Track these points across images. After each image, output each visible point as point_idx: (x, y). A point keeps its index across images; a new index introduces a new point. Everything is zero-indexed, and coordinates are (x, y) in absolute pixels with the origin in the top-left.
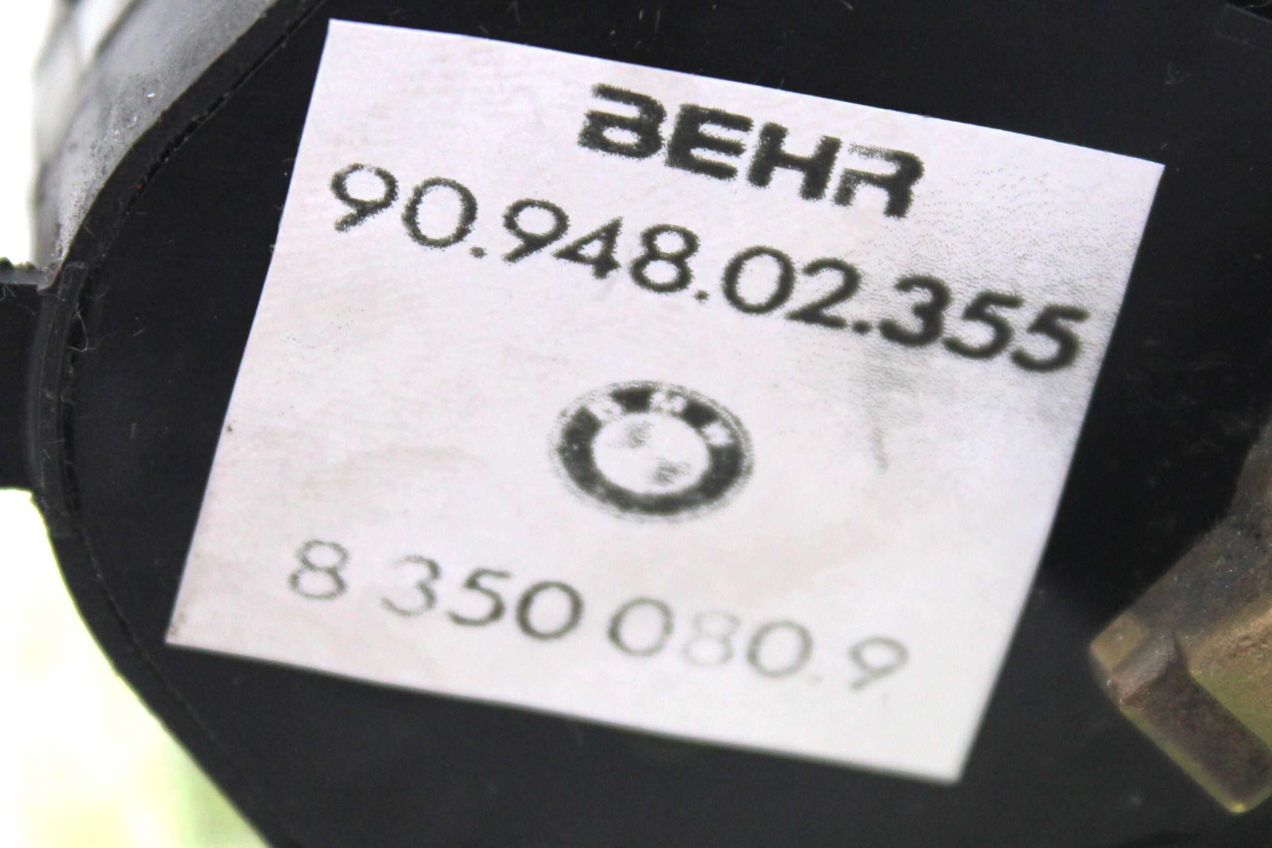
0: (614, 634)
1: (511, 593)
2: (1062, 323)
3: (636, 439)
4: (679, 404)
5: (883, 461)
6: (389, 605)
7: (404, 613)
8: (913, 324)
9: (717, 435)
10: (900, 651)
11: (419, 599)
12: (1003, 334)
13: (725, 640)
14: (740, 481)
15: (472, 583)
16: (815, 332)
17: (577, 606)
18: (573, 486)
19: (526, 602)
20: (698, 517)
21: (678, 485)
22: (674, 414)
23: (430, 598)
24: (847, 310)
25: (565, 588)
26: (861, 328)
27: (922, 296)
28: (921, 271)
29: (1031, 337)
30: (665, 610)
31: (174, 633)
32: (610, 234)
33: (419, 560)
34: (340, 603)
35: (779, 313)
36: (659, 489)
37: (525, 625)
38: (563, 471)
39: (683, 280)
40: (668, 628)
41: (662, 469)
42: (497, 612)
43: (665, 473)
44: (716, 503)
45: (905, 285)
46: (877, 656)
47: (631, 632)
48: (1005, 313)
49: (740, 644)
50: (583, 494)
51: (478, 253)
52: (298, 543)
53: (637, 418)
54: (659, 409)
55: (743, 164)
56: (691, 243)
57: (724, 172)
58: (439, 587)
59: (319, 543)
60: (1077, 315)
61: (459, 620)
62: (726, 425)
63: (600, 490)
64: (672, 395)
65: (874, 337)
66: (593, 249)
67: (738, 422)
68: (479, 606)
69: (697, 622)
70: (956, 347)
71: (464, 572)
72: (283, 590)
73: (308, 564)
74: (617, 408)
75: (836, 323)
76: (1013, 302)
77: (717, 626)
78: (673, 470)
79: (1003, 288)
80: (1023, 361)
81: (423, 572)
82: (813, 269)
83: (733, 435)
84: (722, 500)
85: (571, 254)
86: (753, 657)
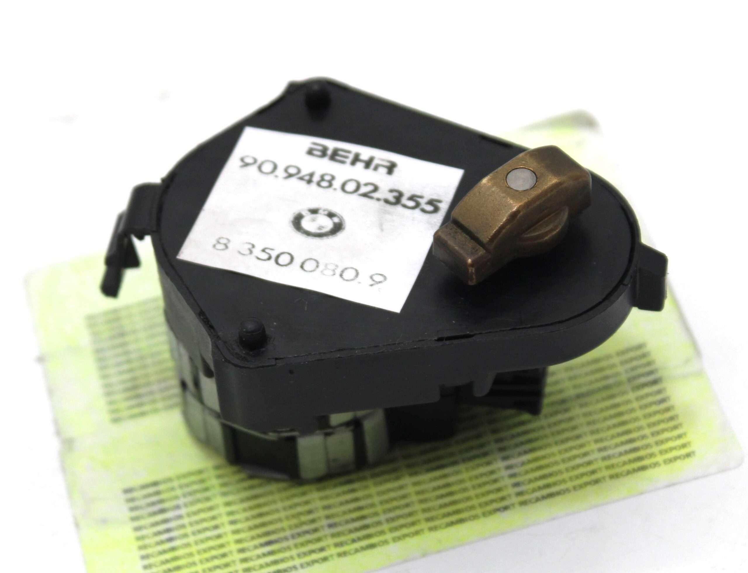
0: (302, 267)
1: (274, 254)
2: (435, 203)
3: (313, 220)
4: (326, 213)
5: (382, 230)
6: (240, 252)
7: (244, 255)
8: (392, 200)
9: (336, 220)
10: (385, 278)
11: (248, 252)
12: (418, 205)
13: (334, 271)
14: (341, 230)
15: (263, 251)
16: (365, 200)
17: (292, 259)
18: (295, 230)
19: (278, 257)
20: (328, 238)
21: (324, 231)
22: (325, 215)
23: (251, 252)
24: (376, 195)
25: (289, 254)
26: (378, 200)
27: (395, 194)
28: (396, 188)
29: (426, 205)
30: (317, 262)
31: (179, 256)
32: (311, 175)
33: (250, 243)
34: (227, 251)
35: (356, 194)
36: (319, 231)
37: (277, 262)
38: (292, 226)
39: (330, 185)
40: (317, 266)
41: (320, 227)
42: (269, 258)
43: (320, 228)
44: (334, 235)
45: (391, 191)
46: (378, 278)
47: (307, 266)
48: (419, 200)
49: (338, 272)
50: (297, 232)
51: (276, 176)
52: (217, 237)
53: (314, 216)
54: (321, 214)
55: (349, 161)
56: (333, 178)
57: (343, 162)
58: (254, 250)
59: (223, 238)
60: (440, 201)
61: (258, 258)
62: (338, 217)
63: (302, 231)
64: (324, 210)
65: (382, 203)
66: (307, 178)
67: (342, 217)
68: (265, 256)
69: (326, 265)
70: (405, 206)
71: (262, 247)
72: (210, 248)
73: (219, 242)
74: (309, 213)
75: (371, 198)
76: (421, 197)
77: (332, 267)
78: (323, 227)
79: (418, 193)
80: (423, 211)
81: (250, 246)
82: (366, 185)
83: (340, 220)
84: (336, 235)
85: (301, 179)
86: (341, 275)
